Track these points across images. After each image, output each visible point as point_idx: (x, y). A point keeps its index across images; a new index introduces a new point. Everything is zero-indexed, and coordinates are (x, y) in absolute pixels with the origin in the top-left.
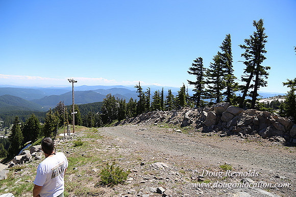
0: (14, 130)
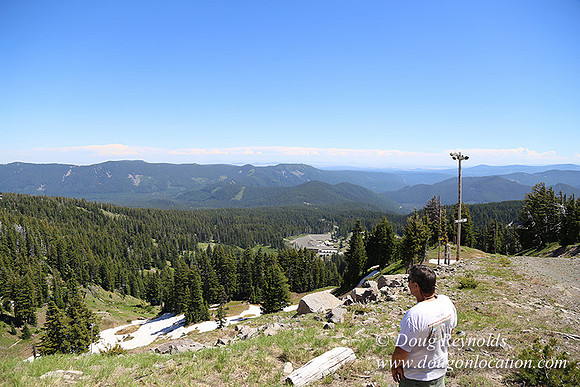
0: (353, 243)
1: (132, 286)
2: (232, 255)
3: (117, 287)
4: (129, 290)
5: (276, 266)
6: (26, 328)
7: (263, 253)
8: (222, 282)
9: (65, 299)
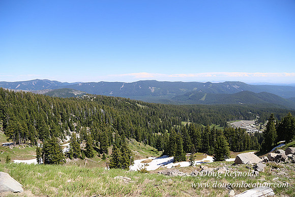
1: (149, 140)
2: (199, 129)
3: (142, 140)
4: (148, 142)
5: (222, 136)
6: (104, 155)
7: (215, 129)
8: (193, 142)
9: (120, 144)
